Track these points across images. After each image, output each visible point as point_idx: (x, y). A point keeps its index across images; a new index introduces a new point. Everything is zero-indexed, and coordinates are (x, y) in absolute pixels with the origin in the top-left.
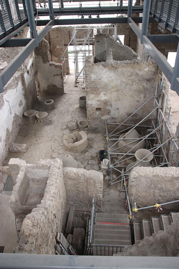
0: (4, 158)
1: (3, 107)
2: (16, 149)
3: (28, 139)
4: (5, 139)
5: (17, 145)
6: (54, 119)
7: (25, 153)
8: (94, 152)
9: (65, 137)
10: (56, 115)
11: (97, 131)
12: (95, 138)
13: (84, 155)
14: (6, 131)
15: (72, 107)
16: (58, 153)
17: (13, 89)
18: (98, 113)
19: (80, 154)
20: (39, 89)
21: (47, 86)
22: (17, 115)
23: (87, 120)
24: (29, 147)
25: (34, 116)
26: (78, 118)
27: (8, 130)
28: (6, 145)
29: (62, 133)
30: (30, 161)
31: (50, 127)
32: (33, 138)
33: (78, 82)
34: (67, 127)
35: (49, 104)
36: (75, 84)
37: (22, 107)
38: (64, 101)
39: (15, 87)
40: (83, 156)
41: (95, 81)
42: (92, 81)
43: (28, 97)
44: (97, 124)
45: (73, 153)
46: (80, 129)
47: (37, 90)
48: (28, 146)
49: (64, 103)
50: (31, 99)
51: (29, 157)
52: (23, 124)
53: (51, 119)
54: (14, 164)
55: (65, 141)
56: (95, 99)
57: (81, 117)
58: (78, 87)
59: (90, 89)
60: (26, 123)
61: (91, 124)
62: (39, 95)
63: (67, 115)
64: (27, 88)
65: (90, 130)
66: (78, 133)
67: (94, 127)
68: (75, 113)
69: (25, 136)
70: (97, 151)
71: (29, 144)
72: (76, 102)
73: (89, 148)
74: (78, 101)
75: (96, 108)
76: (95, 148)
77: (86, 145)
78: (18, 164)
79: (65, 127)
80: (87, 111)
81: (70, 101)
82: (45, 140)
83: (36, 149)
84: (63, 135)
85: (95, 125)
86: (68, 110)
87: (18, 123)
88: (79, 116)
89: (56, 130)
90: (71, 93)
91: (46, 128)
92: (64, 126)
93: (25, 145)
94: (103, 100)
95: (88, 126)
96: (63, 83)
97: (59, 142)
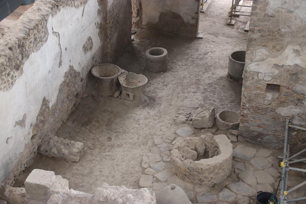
0: (23, 166)
1: (43, 47)
2: (57, 150)
3: (91, 132)
4: (34, 121)
5: (60, 141)
6: (160, 95)
7: (75, 164)
8: (244, 194)
9: (179, 142)
10: (166, 86)
11: (260, 141)
12: (254, 157)
13: (217, 195)
14: (41, 103)
15: (210, 74)
16: (154, 177)
17: (74, 9)
18: (270, 96)
19: (208, 192)
20: (138, 18)
21: (159, 14)
22: (75, 71)
23: (239, 111)
24: (89, 152)
25: (115, 80)
26: (220, 102)
27: (45, 101)
28: (33, 137)
29: (173, 130)
30: (84, 184)
31: (148, 113)
32: (102, 131)
33: (236, 13)
34: (189, 121)
35: (156, 58)
36: (227, 19)
37: (89, 54)
38: (193, 56)
39: (81, 3)
40: (215, 196)
41: (276, 15)
42: (270, 14)
43: (109, 32)
44: (264, 124)
45: (190, 186)
46: (218, 130)
47: (134, 20)
48: (86, 148)
49: (193, 61)
50: (115, 39)
51: (83, 175)
52: (85, 96)
53: (154, 95)
54: (38, 183)
55: (175, 153)
56: (268, 60)
57: (228, 101)
58: (235, 26)
59: (259, 34)
60: (94, 93)
61: (247, 121)
62: (136, 33)
63: (194, 90)
64: (110, 12)
65: (244, 137)
66: (212, 137)
67: (254, 131)
68: (215, 88)
69: (85, 124)
70: (253, 192)
71: (89, 143)
72: (222, 62)
73: (234, 181)
74: (228, 62)
75: (267, 84)
76: (248, 185)
77: (228, 171)
78: (48, 186)
79: (183, 118)
80: (243, 89)
81: (206, 58)
82: (131, 141)
83: (104, 160)
84: (174, 136)
85: (259, 126)
86: (198, 80)
87: (74, 90)
88: (224, 98)
89: (160, 122)
90: (215, 39)
91: (138, 113)
92: (181, 116)
93: (79, 145)
94: (289, 66)
95: (240, 125)
96: (197, 13)
97: (160, 152)
